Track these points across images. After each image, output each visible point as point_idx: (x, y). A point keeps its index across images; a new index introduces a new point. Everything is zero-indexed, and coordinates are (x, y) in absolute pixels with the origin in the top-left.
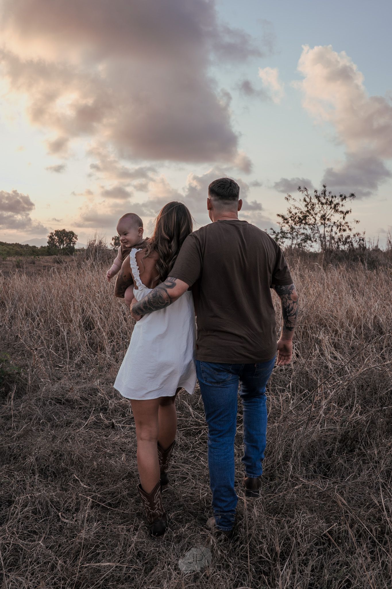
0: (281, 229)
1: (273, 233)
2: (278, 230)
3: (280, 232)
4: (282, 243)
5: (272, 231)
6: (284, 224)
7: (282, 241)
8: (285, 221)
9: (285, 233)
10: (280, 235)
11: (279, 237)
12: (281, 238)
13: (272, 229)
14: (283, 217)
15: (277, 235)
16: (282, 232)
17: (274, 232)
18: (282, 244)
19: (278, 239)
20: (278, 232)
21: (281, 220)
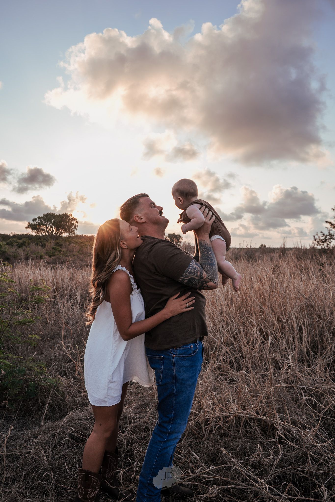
0: (329, 232)
1: (322, 236)
2: (326, 233)
3: (328, 234)
4: (330, 242)
5: (322, 234)
6: (331, 229)
7: (329, 241)
8: (332, 226)
9: (332, 235)
10: (328, 237)
11: (327, 238)
12: (330, 239)
13: (322, 232)
14: (330, 223)
15: (326, 237)
16: (330, 235)
17: (324, 235)
18: (330, 244)
19: (327, 240)
20: (327, 235)
21: (328, 225)
